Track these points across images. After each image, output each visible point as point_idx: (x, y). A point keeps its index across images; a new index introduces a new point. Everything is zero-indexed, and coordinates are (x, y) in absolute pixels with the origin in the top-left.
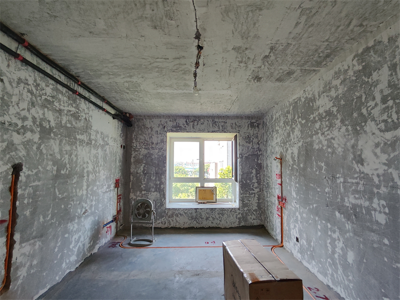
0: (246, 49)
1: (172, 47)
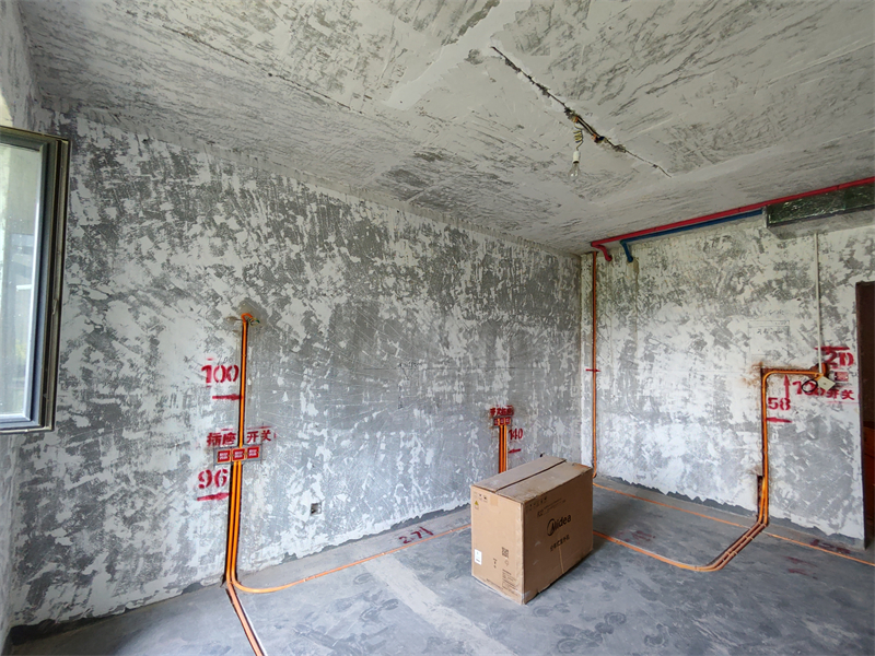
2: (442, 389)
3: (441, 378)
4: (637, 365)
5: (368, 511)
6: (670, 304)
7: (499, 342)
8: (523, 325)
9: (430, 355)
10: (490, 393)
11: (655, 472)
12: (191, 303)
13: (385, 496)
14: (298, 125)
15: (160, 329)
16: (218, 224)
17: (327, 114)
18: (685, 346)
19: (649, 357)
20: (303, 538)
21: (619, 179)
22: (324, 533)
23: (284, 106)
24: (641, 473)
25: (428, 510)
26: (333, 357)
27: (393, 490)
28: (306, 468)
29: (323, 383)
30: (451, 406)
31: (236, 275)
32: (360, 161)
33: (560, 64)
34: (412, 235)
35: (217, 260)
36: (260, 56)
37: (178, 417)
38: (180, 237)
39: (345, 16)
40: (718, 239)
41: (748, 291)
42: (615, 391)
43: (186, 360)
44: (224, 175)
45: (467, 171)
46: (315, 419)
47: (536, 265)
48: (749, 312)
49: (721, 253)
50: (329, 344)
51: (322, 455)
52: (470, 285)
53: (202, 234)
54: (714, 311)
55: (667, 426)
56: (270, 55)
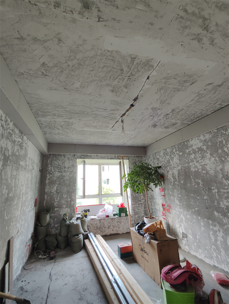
0: (159, 109)
1: (114, 103)
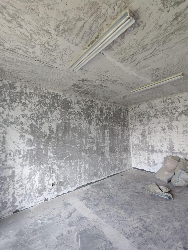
2: (90, 146)
3: (89, 143)
4: (146, 136)
5: (69, 184)
6: (155, 118)
7: (106, 132)
8: (113, 126)
9: (86, 136)
10: (104, 147)
11: (154, 168)
12: (15, 125)
13: (74, 179)
14: (45, 74)
15: (6, 134)
16: (23, 102)
17: (53, 70)
18: (160, 130)
19: (150, 134)
20: (50, 193)
21: (137, 84)
22: (56, 191)
23: (40, 69)
24: (150, 168)
25: (87, 182)
26: (57, 139)
27: (76, 177)
28: (50, 172)
29: (55, 146)
30: (93, 151)
31: (28, 117)
32: (63, 82)
33: (118, 53)
34: (79, 102)
35: (23, 113)
36: (32, 55)
37: (11, 159)
38: (12, 106)
39: (55, 43)
40: (167, 99)
41: (177, 113)
42: (140, 144)
43: (14, 142)
44: (24, 89)
45: (94, 84)
46: (53, 157)
47: (115, 109)
48: (177, 120)
49: (168, 103)
50: (56, 135)
51: (55, 168)
52: (96, 116)
53: (18, 106)
54: (167, 120)
55: (156, 154)
56: (35, 55)
